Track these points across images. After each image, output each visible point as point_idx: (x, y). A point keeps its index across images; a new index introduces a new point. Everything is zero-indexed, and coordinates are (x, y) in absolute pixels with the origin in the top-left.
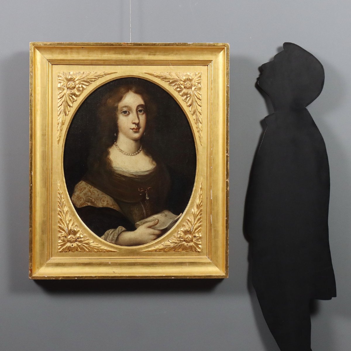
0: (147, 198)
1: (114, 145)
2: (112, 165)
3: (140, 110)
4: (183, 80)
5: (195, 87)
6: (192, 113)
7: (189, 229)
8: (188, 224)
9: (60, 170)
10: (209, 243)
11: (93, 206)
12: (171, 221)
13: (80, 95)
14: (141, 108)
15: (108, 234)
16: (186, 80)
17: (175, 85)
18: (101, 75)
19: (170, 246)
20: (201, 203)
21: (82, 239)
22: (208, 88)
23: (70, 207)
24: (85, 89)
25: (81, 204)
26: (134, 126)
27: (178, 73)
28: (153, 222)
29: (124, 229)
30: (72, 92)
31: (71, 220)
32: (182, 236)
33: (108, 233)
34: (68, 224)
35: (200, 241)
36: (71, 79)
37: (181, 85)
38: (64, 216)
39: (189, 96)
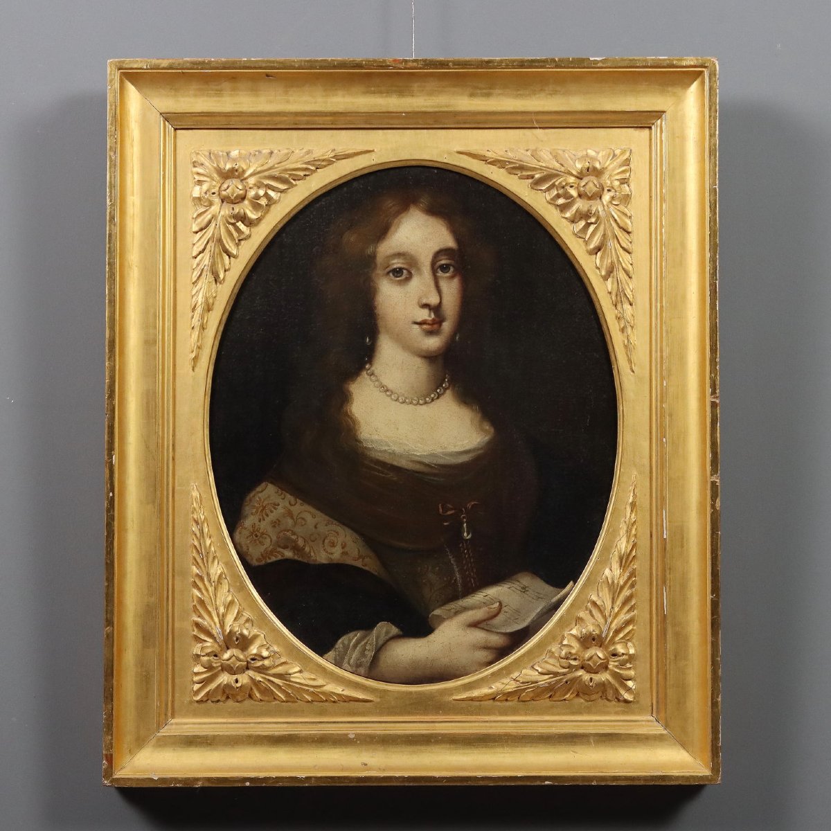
0: (465, 534)
1: (364, 373)
2: (359, 432)
3: (444, 265)
4: (575, 173)
5: (612, 194)
6: (603, 273)
7: (597, 632)
8: (592, 616)
9: (199, 451)
10: (658, 673)
11: (300, 559)
12: (540, 607)
13: (259, 220)
14: (446, 259)
15: (346, 648)
16: (585, 171)
17: (549, 189)
18: (323, 160)
19: (536, 682)
20: (631, 551)
21: (266, 662)
22: (651, 197)
23: (229, 564)
24: (275, 202)
25: (262, 555)
26: (425, 315)
27: (560, 152)
28: (485, 609)
29: (394, 630)
30: (236, 211)
31: (232, 603)
32: (573, 651)
33: (346, 642)
34: (223, 616)
35: (630, 668)
36: (233, 170)
37: (568, 188)
38: (211, 589)
39: (593, 220)
